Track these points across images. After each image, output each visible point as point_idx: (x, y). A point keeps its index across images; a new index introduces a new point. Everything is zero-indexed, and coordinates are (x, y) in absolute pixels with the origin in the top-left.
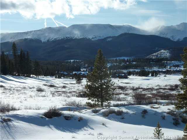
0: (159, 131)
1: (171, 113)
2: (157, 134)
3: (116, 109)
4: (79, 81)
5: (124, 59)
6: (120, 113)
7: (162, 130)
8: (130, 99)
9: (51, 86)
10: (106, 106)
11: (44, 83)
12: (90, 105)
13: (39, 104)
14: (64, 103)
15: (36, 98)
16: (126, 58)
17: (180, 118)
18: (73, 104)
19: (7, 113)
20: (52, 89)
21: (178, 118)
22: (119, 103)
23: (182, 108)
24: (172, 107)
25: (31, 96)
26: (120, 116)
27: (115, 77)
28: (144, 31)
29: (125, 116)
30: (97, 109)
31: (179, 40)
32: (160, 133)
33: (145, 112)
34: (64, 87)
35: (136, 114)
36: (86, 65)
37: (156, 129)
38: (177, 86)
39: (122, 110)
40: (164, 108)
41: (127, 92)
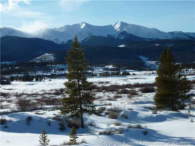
0: (45, 138)
1: (57, 118)
2: (43, 141)
5: (6, 64)
6: (3, 122)
7: (48, 136)
8: (13, 106)
16: (8, 63)
17: (66, 123)
21: (64, 123)
22: (2, 111)
23: (68, 112)
24: (57, 112)
29: (8, 125)
31: (62, 43)
32: (46, 140)
33: (30, 118)
35: (20, 121)
37: (41, 136)
38: (62, 90)
39: (5, 118)
40: (50, 114)
41: (10, 99)
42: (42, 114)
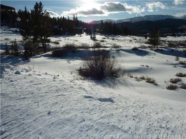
0: (178, 58)
3: (160, 49)
4: (146, 38)
5: (166, 30)
6: (162, 50)
8: (166, 45)
9: (135, 39)
10: (156, 47)
11: (133, 38)
12: (149, 47)
13: (130, 46)
14: (140, 46)
15: (129, 43)
16: (167, 29)
18: (143, 46)
19: (118, 48)
20: (135, 41)
22: (162, 46)
25: (127, 43)
26: (162, 52)
27: (161, 37)
28: (177, 17)
29: (164, 51)
30: (153, 48)
33: (173, 50)
34: (140, 40)
36: (150, 32)
40: (181, 49)
41: (165, 43)
42: (178, 49)
